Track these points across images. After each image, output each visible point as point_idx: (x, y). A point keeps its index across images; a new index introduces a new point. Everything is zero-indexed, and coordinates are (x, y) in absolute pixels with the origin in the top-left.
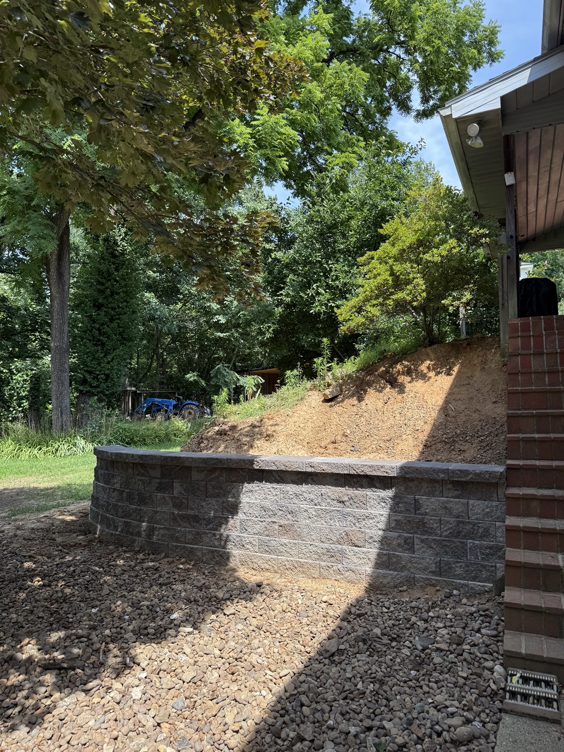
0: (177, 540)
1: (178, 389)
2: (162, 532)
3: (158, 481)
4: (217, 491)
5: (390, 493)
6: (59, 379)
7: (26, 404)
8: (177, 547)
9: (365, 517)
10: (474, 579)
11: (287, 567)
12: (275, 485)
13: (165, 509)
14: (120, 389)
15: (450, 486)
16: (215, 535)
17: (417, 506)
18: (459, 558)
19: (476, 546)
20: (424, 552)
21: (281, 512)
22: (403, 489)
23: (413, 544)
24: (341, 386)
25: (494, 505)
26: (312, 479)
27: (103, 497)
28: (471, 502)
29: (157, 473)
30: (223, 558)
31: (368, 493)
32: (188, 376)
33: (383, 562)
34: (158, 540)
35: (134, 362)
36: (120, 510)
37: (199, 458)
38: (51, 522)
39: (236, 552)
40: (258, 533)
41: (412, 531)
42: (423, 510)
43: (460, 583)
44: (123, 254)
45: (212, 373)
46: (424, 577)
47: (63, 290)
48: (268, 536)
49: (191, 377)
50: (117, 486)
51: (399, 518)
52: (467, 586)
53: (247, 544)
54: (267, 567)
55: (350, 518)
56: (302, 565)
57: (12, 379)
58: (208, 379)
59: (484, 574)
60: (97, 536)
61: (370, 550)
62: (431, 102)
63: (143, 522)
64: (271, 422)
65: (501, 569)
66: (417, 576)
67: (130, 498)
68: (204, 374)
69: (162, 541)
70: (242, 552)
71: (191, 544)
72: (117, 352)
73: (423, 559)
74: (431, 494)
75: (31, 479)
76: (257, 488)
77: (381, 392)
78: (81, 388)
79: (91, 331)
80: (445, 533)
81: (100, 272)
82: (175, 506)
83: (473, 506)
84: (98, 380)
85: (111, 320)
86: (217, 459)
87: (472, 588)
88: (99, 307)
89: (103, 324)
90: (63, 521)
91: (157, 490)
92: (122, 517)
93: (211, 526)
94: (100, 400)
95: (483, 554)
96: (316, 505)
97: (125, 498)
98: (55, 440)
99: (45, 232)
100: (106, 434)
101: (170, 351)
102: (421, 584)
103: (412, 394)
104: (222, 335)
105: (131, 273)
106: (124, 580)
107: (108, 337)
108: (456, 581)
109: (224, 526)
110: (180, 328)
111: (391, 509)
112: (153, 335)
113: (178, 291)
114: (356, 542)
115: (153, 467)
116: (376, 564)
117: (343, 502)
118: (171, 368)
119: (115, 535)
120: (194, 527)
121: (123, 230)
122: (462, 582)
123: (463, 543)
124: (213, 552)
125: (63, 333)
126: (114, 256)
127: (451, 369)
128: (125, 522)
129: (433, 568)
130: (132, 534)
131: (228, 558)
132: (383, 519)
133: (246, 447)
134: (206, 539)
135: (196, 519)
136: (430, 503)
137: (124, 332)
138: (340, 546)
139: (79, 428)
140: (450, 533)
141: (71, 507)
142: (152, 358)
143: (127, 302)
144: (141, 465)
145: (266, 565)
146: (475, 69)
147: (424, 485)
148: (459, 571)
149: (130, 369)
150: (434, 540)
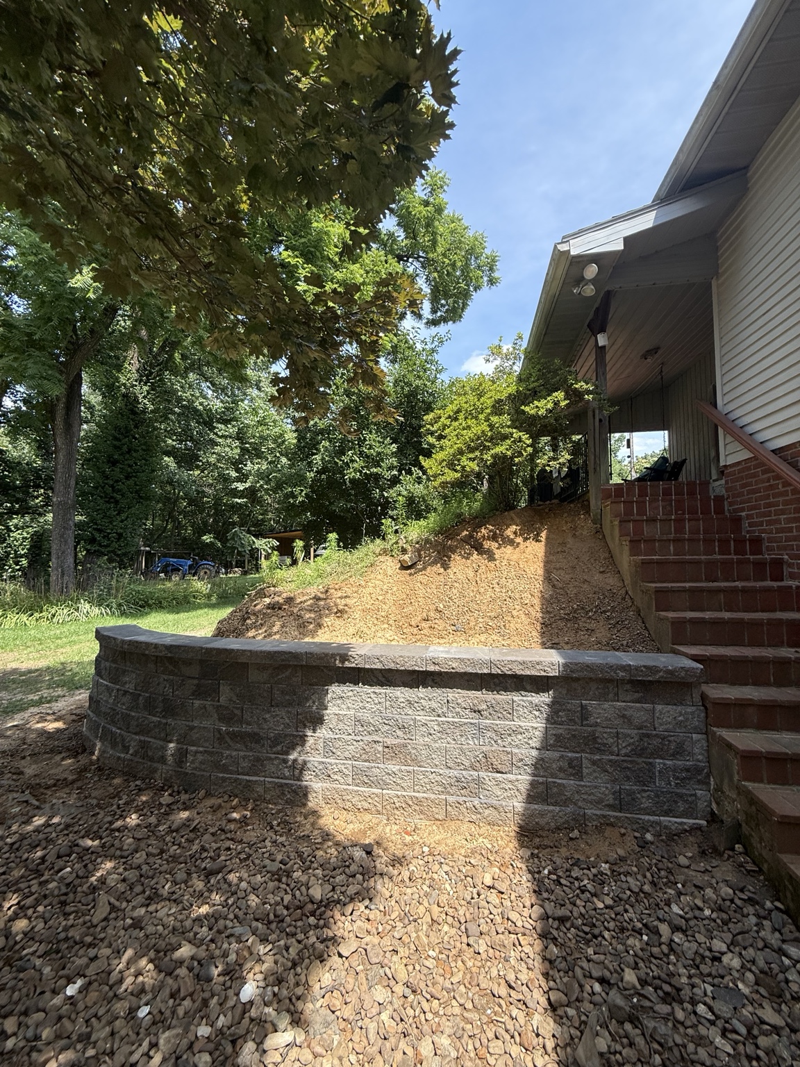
0: (225, 769)
1: (194, 550)
2: (200, 757)
3: (196, 682)
4: (287, 697)
5: (545, 698)
6: (62, 536)
7: (24, 562)
8: (224, 779)
9: (511, 732)
10: (666, 814)
11: (397, 805)
12: (378, 689)
13: (206, 724)
14: (134, 549)
15: (628, 687)
16: (285, 761)
17: (584, 714)
18: (644, 785)
19: (667, 768)
20: (596, 778)
21: (387, 727)
22: (564, 692)
23: (581, 767)
24: (419, 551)
25: (689, 712)
26: (433, 680)
27: (107, 701)
28: (659, 707)
29: (194, 671)
30: (300, 795)
31: (515, 698)
32: (204, 538)
33: (537, 794)
34: (195, 769)
35: (149, 523)
36: (134, 723)
37: (261, 652)
38: (22, 735)
39: (316, 786)
40: (353, 758)
41: (578, 749)
42: (592, 720)
43: (649, 820)
44: (144, 411)
45: (229, 535)
46: (598, 812)
47: (72, 442)
48: (366, 761)
49: (207, 538)
50: (130, 687)
51: (560, 731)
52: (659, 823)
53: (335, 773)
54: (366, 805)
55: (489, 734)
56: (419, 802)
57: (9, 536)
58: (224, 540)
59: (681, 806)
60: (94, 758)
61: (520, 777)
62: (439, 314)
63: (170, 742)
64: (339, 594)
65: (703, 799)
66: (588, 812)
67: (150, 706)
68: (221, 535)
69: (201, 770)
70: (327, 785)
71: (248, 774)
72: (133, 510)
73: (596, 787)
74: (603, 697)
75: (11, 656)
76: (351, 693)
77: (467, 558)
78: (89, 547)
79: (103, 488)
80: (623, 752)
81: (116, 428)
82: (222, 719)
83: (661, 713)
84: (109, 539)
85: (127, 478)
86: (290, 653)
87: (666, 827)
88: (114, 463)
89: (117, 481)
90: (43, 733)
91: (193, 694)
92: (136, 734)
93: (279, 748)
94: (110, 561)
95: (677, 778)
96: (439, 716)
97: (141, 706)
98: (52, 604)
99: (50, 372)
100: (116, 597)
101: (186, 514)
102: (595, 823)
103: (505, 562)
104: (239, 501)
105: (152, 432)
106: (139, 867)
107: (123, 495)
108: (643, 817)
109: (299, 749)
110: (198, 492)
111: (547, 719)
112: (170, 499)
113: (197, 458)
114: (499, 766)
115: (188, 663)
116: (529, 796)
117: (479, 712)
118: (186, 530)
119: (124, 760)
120: (251, 750)
121: (146, 388)
122: (651, 818)
123: (651, 763)
124: (281, 785)
125: (69, 487)
126: (133, 412)
127: (538, 535)
128: (140, 741)
129: (610, 799)
130: (152, 759)
131: (306, 795)
132: (537, 733)
133: (311, 626)
134: (271, 768)
135: (255, 738)
136: (603, 710)
137: (141, 490)
138: (476, 773)
139: (84, 590)
140: (632, 750)
141: (60, 705)
142: (167, 521)
143: (146, 460)
144: (170, 659)
145: (364, 803)
146: (475, 290)
147: (593, 686)
148: (646, 804)
149: (145, 529)
150: (610, 761)
